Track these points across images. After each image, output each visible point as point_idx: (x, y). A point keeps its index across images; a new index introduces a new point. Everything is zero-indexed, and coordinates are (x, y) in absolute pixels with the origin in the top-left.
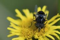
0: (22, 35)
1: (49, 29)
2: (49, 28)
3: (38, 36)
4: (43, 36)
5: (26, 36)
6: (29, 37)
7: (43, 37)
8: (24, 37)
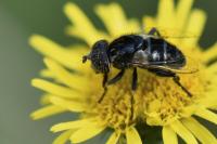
0: (95, 111)
1: (209, 87)
2: (209, 83)
3: (162, 117)
4: (183, 115)
5: (109, 116)
6: (121, 118)
7: (182, 120)
8: (104, 119)
